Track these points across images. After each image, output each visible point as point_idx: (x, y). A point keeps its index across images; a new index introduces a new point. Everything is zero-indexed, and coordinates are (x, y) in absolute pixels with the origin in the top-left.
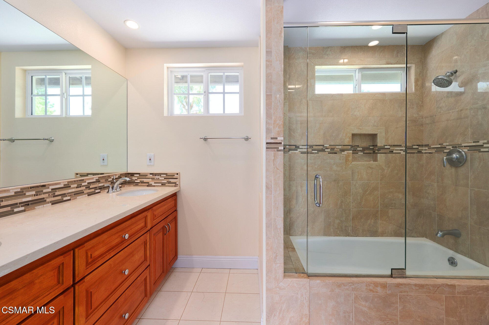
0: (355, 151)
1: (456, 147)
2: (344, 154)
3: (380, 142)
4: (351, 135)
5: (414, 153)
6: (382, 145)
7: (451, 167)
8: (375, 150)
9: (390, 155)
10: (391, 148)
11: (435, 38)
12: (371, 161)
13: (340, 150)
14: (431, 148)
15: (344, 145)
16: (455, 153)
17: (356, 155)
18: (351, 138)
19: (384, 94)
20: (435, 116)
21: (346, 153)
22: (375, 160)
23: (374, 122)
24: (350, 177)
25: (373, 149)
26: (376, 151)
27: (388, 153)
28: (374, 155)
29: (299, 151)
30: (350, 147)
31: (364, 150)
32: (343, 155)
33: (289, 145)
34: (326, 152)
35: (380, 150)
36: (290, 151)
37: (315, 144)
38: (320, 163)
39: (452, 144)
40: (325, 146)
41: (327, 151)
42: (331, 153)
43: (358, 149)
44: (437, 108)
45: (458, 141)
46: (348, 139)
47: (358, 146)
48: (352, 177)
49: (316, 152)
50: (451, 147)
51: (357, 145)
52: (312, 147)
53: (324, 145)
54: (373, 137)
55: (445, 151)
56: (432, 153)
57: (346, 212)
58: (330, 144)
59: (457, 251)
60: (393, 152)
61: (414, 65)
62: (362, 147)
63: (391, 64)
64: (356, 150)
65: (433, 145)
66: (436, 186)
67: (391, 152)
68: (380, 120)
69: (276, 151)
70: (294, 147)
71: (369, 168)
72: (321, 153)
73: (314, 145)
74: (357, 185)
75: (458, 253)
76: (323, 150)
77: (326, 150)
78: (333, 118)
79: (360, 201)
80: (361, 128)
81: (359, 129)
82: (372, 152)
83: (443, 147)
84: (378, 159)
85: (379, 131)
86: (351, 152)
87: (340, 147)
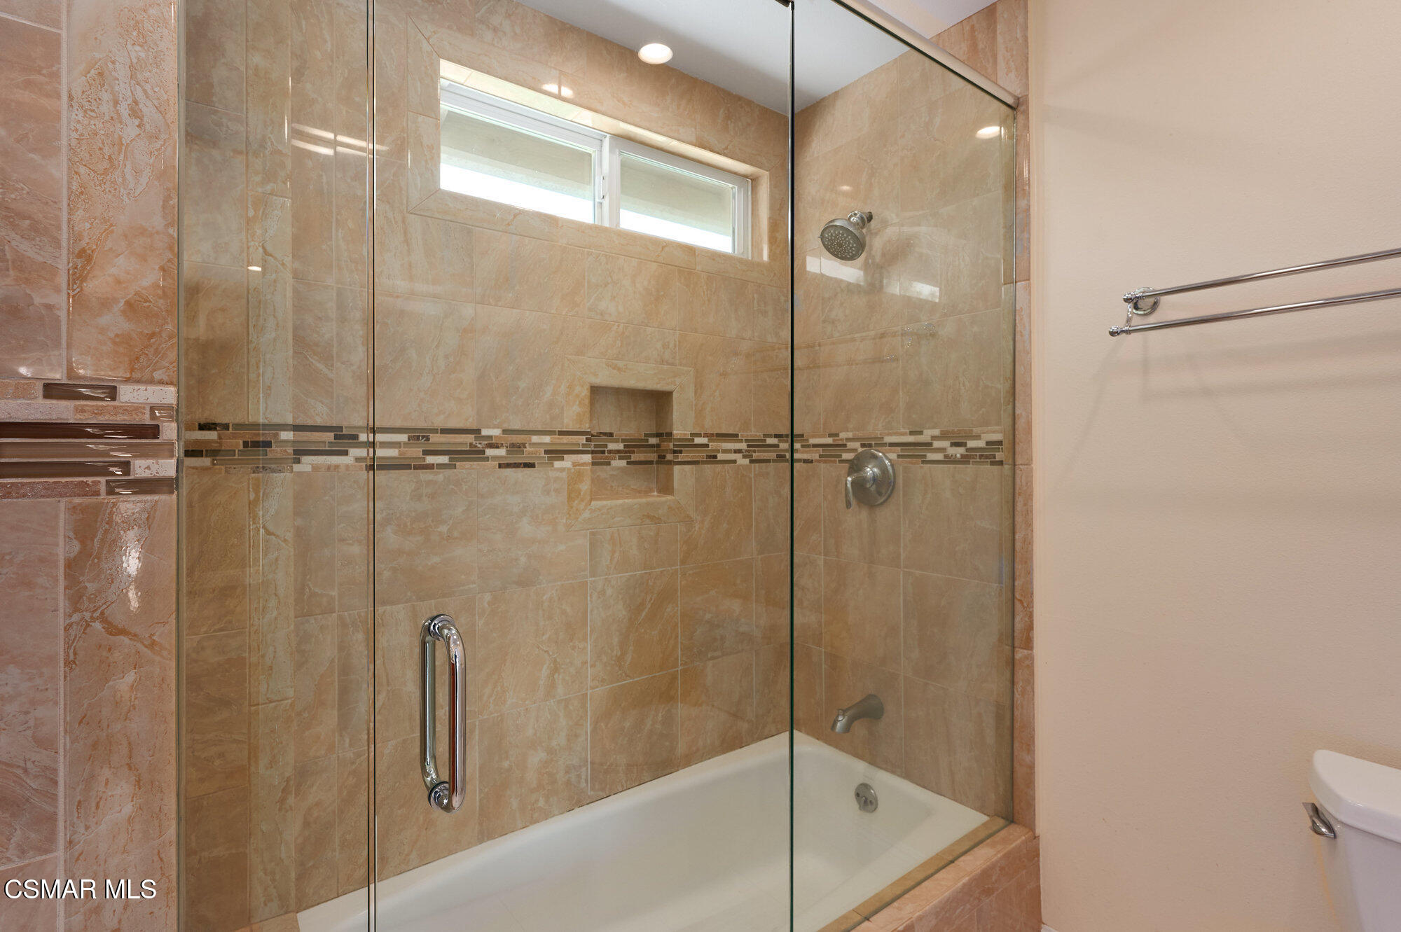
0: (601, 456)
1: (870, 446)
2: (562, 470)
3: (681, 425)
4: (585, 392)
5: (768, 461)
6: (685, 434)
7: (859, 507)
8: (667, 451)
9: (708, 469)
10: (710, 444)
11: (817, 102)
12: (651, 490)
13: (546, 452)
14: (809, 446)
15: (561, 433)
16: (868, 463)
17: (603, 472)
18: (587, 401)
19: (690, 250)
20: (820, 345)
21: (567, 462)
22: (666, 488)
23: (664, 348)
24: (583, 563)
25: (658, 446)
26: (669, 457)
27: (703, 463)
28: (663, 468)
29: (358, 459)
30: (582, 439)
31: (629, 452)
32: (558, 474)
33: (296, 428)
34: (487, 459)
35: (681, 452)
36: (305, 459)
37: (439, 422)
38: (460, 510)
39: (860, 434)
40: (485, 432)
41: (495, 458)
42: (508, 466)
43: (612, 446)
44: (824, 322)
45: (875, 427)
46: (576, 409)
47: (611, 435)
48: (591, 560)
49: (444, 459)
50: (857, 445)
51: (608, 430)
52: (423, 437)
53: (478, 431)
54: (659, 401)
55: (846, 456)
56: (811, 462)
57: (571, 708)
58: (506, 426)
59: (873, 762)
60: (715, 457)
61: (767, 173)
62: (623, 441)
63: (711, 150)
64: (603, 452)
65: (814, 437)
66: (821, 563)
67: (710, 457)
68: (679, 342)
69: (97, 493)
70: (329, 436)
71: (648, 521)
72: (467, 464)
73: (435, 431)
74: (609, 592)
75: (878, 767)
76: (475, 454)
77: (490, 452)
78: (518, 311)
79: (619, 654)
80: (620, 364)
81: (615, 367)
82: (653, 456)
83: (840, 443)
84: (676, 485)
85: (678, 380)
86: (587, 458)
87: (547, 439)
